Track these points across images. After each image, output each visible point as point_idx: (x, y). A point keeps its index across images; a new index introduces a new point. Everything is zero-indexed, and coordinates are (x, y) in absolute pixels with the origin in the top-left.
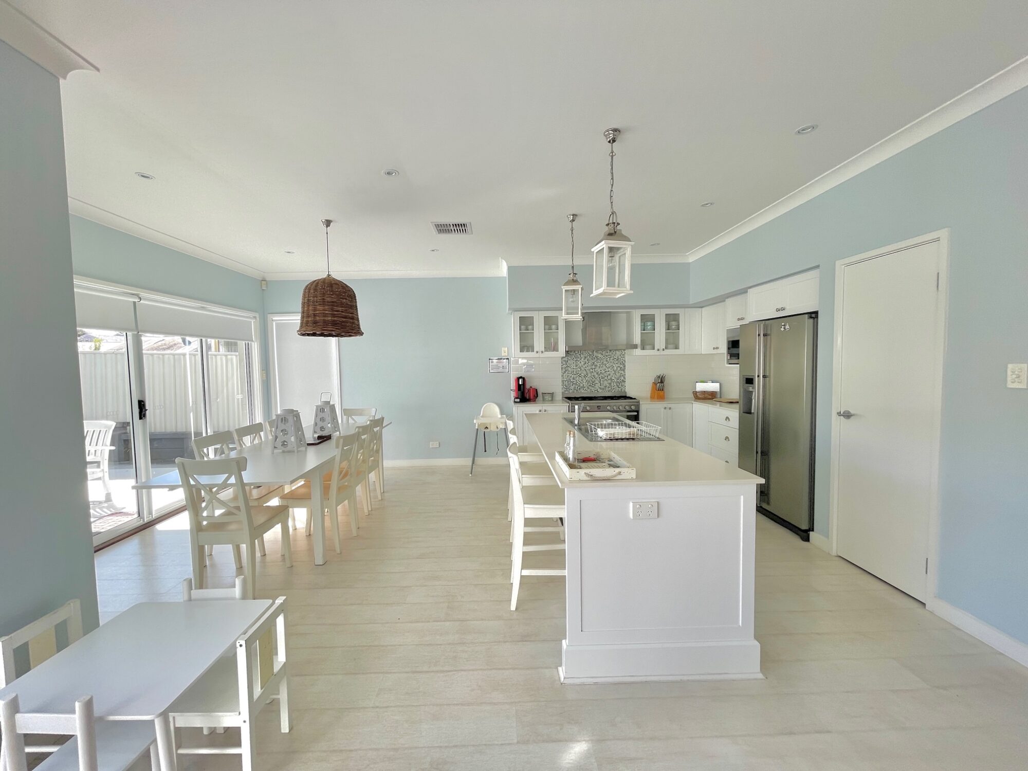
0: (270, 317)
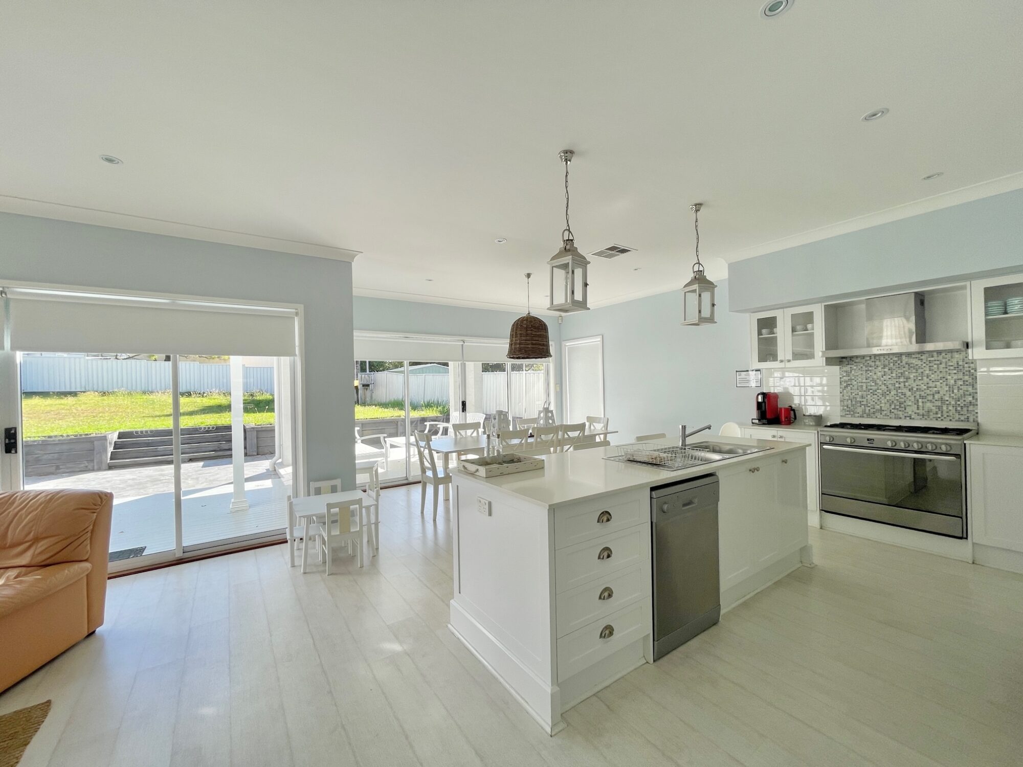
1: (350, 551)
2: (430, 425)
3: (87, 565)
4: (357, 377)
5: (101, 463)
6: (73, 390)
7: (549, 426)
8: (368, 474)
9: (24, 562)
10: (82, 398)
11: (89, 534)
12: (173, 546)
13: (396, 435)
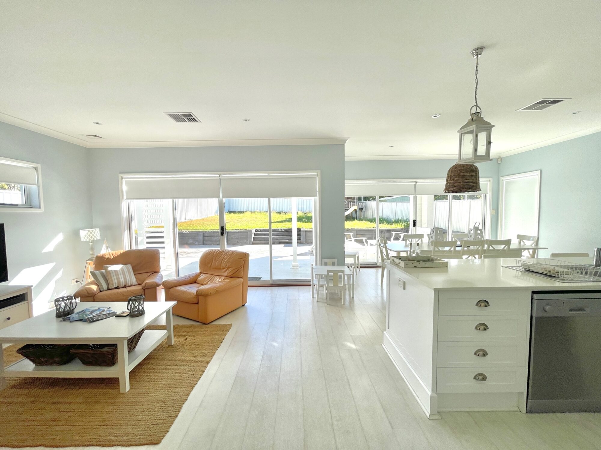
0: (502, 178)
1: (339, 296)
2: (395, 234)
3: (242, 279)
4: (356, 204)
5: (250, 241)
6: (243, 211)
7: (477, 240)
8: (353, 258)
9: (225, 275)
10: (245, 214)
11: (242, 268)
12: (269, 279)
13: (371, 238)
